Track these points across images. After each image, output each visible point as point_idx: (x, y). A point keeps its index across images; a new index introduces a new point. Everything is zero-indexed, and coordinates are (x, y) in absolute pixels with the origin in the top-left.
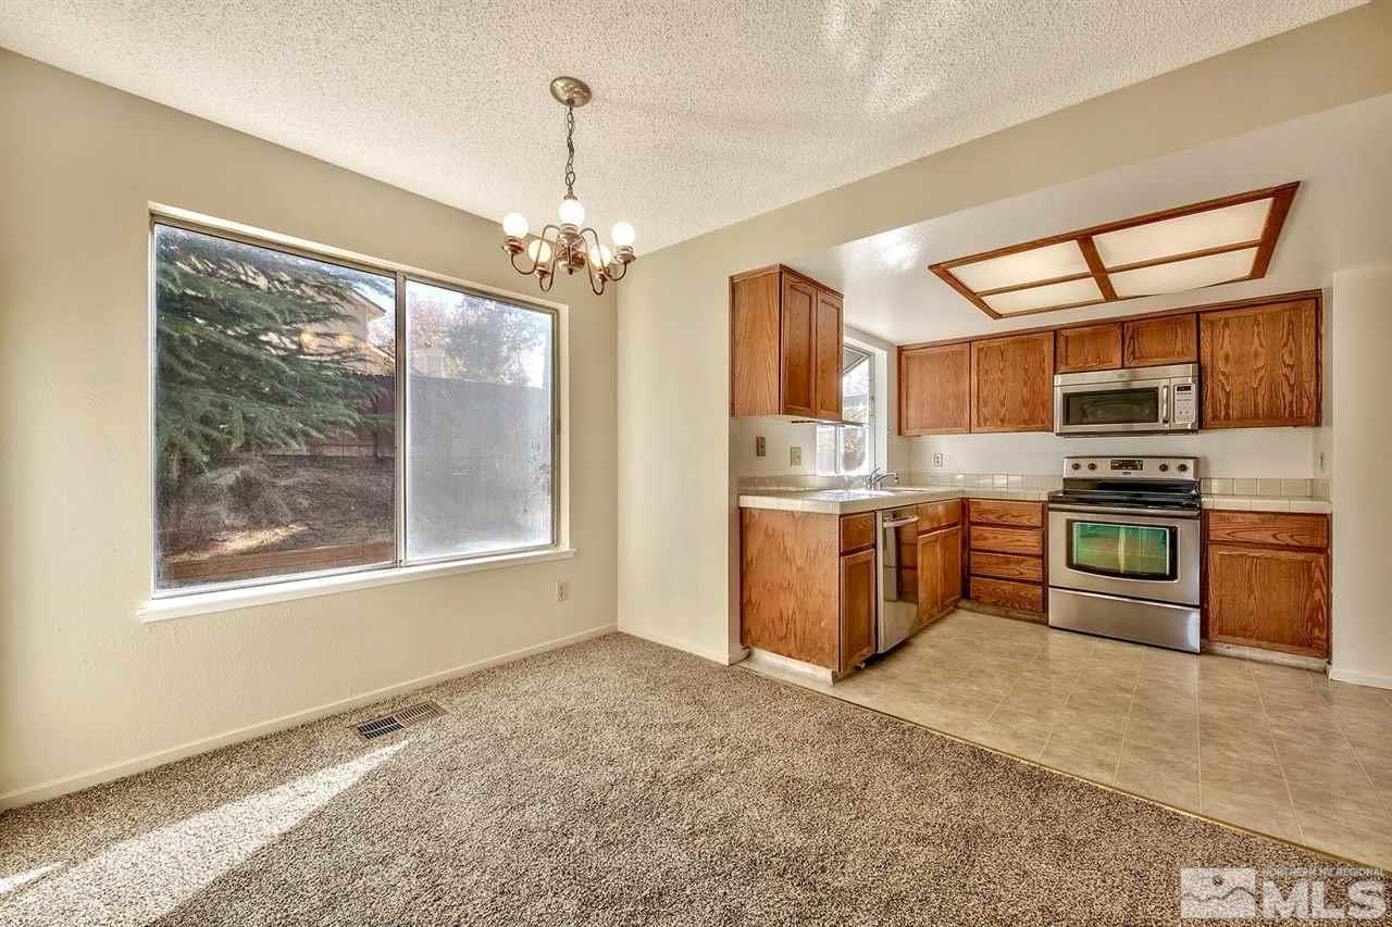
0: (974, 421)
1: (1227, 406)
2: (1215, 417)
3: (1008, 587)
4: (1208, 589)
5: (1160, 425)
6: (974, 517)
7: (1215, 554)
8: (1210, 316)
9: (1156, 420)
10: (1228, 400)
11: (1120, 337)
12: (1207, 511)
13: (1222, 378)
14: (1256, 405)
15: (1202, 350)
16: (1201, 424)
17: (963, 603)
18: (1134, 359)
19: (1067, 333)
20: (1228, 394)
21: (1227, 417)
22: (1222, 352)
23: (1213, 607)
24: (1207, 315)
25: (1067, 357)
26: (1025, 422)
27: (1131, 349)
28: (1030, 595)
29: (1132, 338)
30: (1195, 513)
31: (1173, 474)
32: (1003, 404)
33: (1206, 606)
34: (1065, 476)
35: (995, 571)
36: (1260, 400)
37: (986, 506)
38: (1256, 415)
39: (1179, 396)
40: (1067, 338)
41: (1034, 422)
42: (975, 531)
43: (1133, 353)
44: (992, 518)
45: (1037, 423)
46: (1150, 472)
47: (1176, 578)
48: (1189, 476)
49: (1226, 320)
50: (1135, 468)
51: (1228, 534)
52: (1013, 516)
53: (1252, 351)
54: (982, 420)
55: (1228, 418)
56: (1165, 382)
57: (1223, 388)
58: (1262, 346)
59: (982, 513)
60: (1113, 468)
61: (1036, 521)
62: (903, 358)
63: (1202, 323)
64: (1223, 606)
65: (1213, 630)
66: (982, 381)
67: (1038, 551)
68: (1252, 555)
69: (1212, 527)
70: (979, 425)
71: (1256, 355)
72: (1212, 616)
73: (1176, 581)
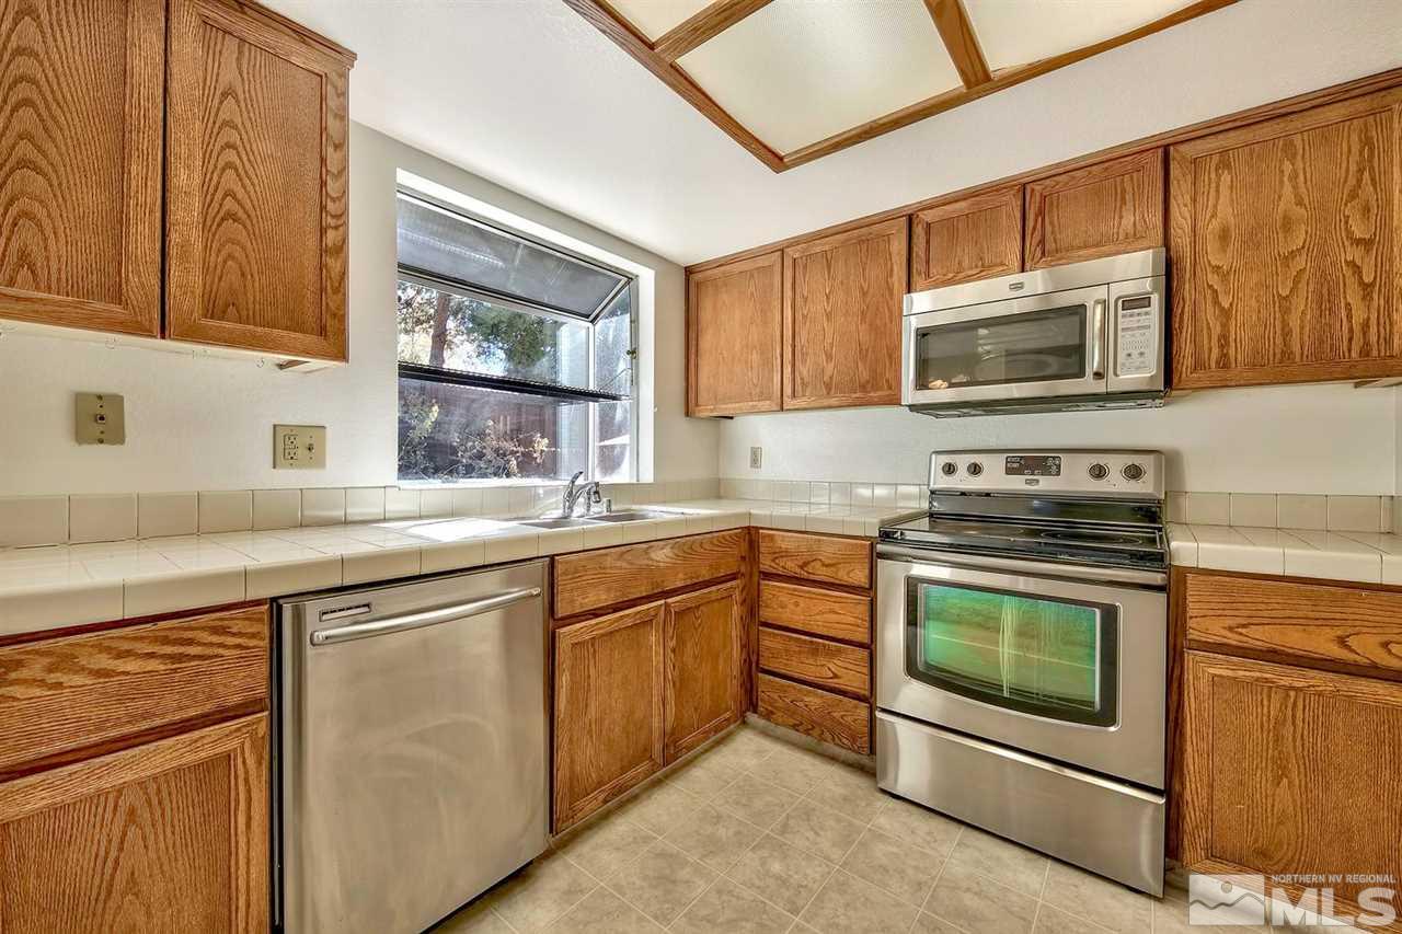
0: (788, 390)
1: (1224, 340)
2: (1199, 365)
3: (814, 699)
4: (1182, 751)
5: (1087, 385)
6: (766, 564)
7: (1202, 670)
8: (1188, 150)
9: (1081, 373)
10: (1225, 326)
11: (1018, 215)
12: (1183, 572)
13: (1213, 280)
14: (1287, 333)
15: (1173, 223)
16: (1170, 381)
17: (752, 718)
18: (1043, 254)
19: (928, 216)
20: (1226, 314)
21: (1224, 362)
22: (1215, 223)
23: (1193, 789)
24: (1183, 148)
25: (928, 262)
26: (863, 388)
27: (1037, 237)
28: (849, 719)
29: (1041, 213)
30: (1157, 578)
31: (1115, 484)
32: (829, 357)
33: (1177, 787)
34: (932, 486)
35: (795, 669)
36: (1294, 323)
37: (786, 542)
38: (1287, 355)
39: (1126, 320)
40: (929, 225)
41: (876, 388)
42: (770, 588)
43: (1042, 242)
44: (791, 566)
45: (881, 389)
46: (1073, 480)
47: (1113, 722)
48: (1144, 487)
49: (1224, 152)
50: (1046, 471)
51: (1231, 629)
52: (824, 565)
53: (1279, 217)
54: (799, 388)
55: (1226, 366)
56: (1101, 293)
57: (1216, 302)
58: (1300, 203)
59: (779, 554)
60: (1009, 471)
61: (859, 576)
62: (692, 286)
63: (1173, 166)
64: (1218, 795)
65: (1193, 844)
66: (799, 317)
67: (862, 635)
68: (1286, 681)
69: (1193, 608)
70: (794, 395)
71: (1287, 224)
72: (1191, 816)
73: (1112, 729)
